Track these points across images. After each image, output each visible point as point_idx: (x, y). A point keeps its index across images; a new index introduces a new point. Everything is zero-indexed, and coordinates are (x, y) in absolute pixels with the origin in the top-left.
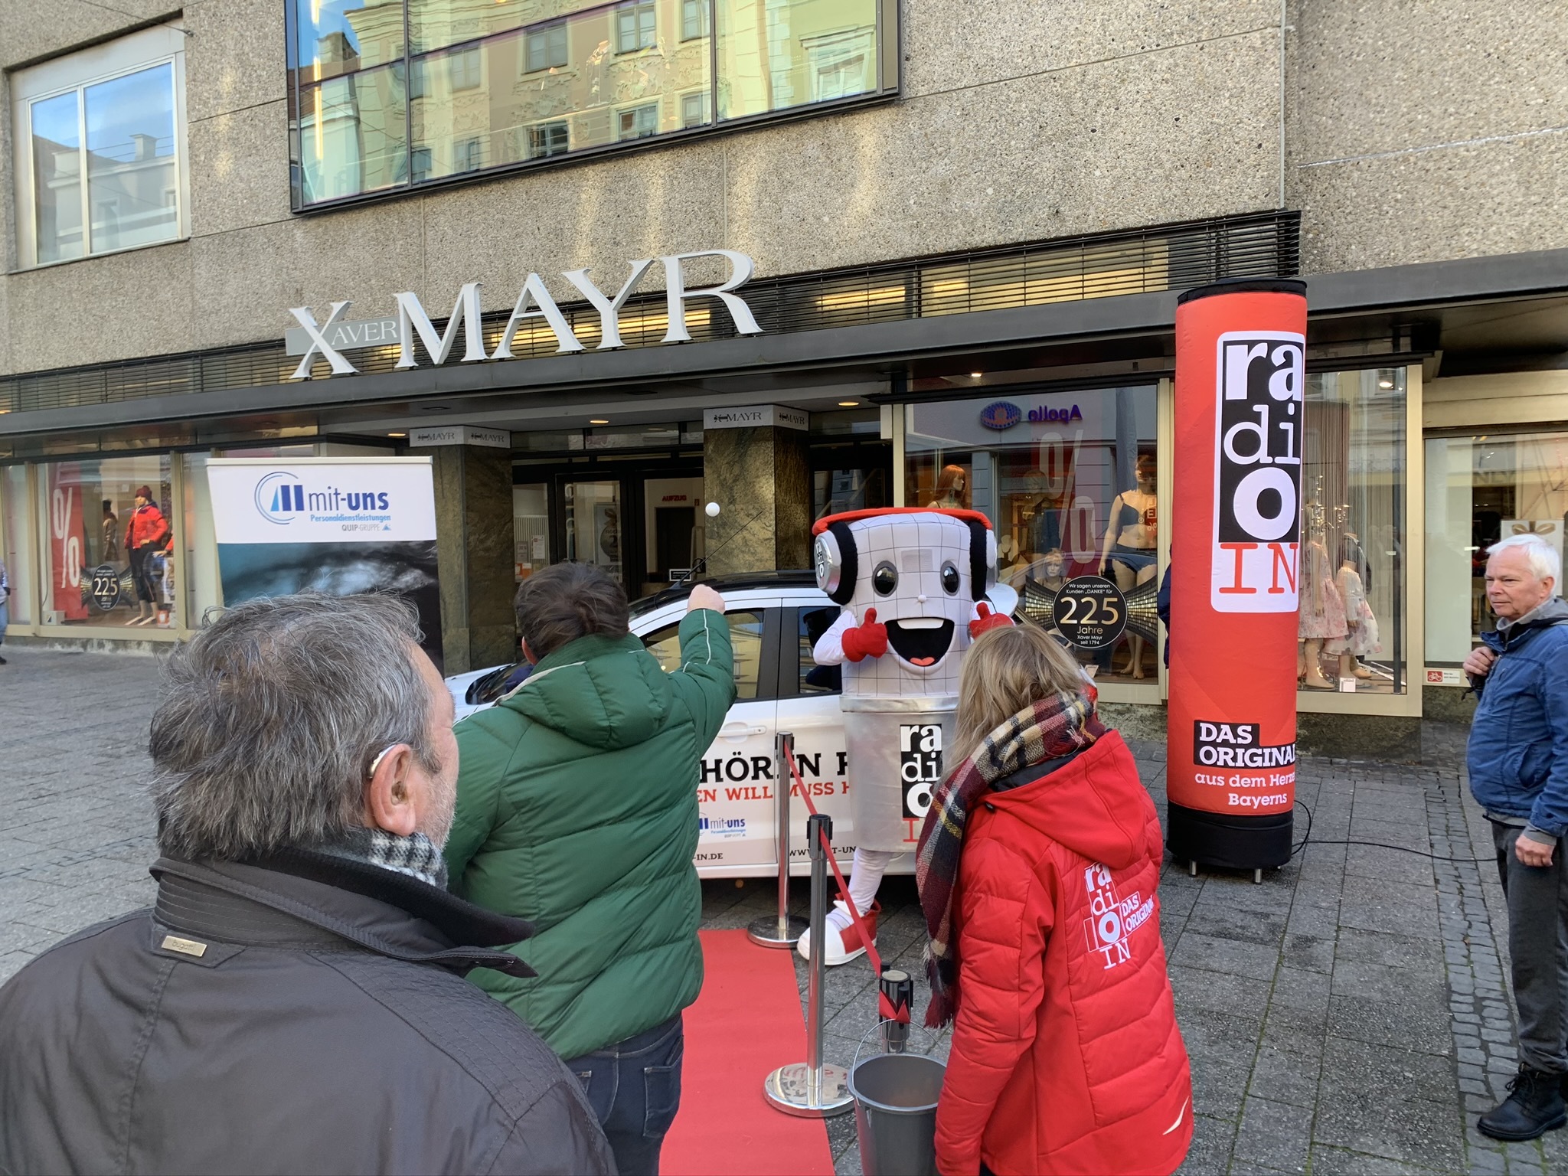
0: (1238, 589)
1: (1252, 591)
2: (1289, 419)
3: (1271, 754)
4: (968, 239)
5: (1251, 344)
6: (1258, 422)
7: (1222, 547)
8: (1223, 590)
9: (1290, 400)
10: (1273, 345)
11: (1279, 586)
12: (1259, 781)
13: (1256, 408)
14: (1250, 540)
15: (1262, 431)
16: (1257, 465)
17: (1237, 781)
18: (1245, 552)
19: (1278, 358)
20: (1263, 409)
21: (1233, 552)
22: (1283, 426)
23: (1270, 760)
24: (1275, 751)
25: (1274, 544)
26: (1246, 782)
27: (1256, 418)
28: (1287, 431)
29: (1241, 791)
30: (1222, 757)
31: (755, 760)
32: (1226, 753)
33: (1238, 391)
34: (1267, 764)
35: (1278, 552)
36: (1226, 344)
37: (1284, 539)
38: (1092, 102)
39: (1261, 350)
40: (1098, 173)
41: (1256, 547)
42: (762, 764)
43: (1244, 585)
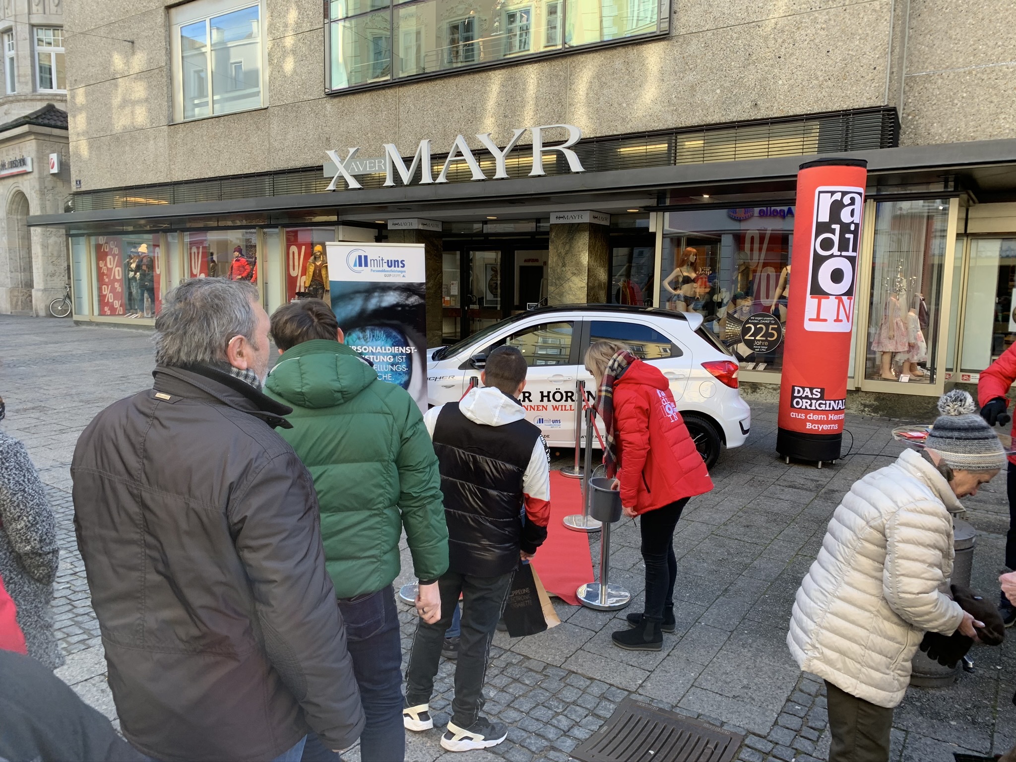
0: (818, 319)
1: (825, 320)
2: (850, 232)
3: (830, 404)
4: (704, 118)
5: (833, 193)
6: (834, 234)
7: (812, 297)
8: (810, 320)
9: (852, 222)
10: (844, 194)
11: (840, 318)
12: (823, 417)
13: (833, 226)
14: (826, 295)
15: (836, 238)
16: (832, 256)
17: (811, 416)
18: (823, 301)
19: (846, 200)
20: (837, 227)
21: (816, 300)
22: (847, 236)
23: (830, 407)
24: (832, 402)
25: (839, 297)
26: (816, 417)
27: (833, 232)
28: (849, 239)
29: (813, 422)
30: (805, 404)
31: (567, 393)
32: (807, 402)
33: (824, 217)
34: (827, 408)
35: (840, 301)
36: (820, 192)
37: (844, 294)
38: (780, 41)
39: (838, 196)
40: (780, 82)
41: (828, 298)
42: (570, 394)
43: (821, 317)
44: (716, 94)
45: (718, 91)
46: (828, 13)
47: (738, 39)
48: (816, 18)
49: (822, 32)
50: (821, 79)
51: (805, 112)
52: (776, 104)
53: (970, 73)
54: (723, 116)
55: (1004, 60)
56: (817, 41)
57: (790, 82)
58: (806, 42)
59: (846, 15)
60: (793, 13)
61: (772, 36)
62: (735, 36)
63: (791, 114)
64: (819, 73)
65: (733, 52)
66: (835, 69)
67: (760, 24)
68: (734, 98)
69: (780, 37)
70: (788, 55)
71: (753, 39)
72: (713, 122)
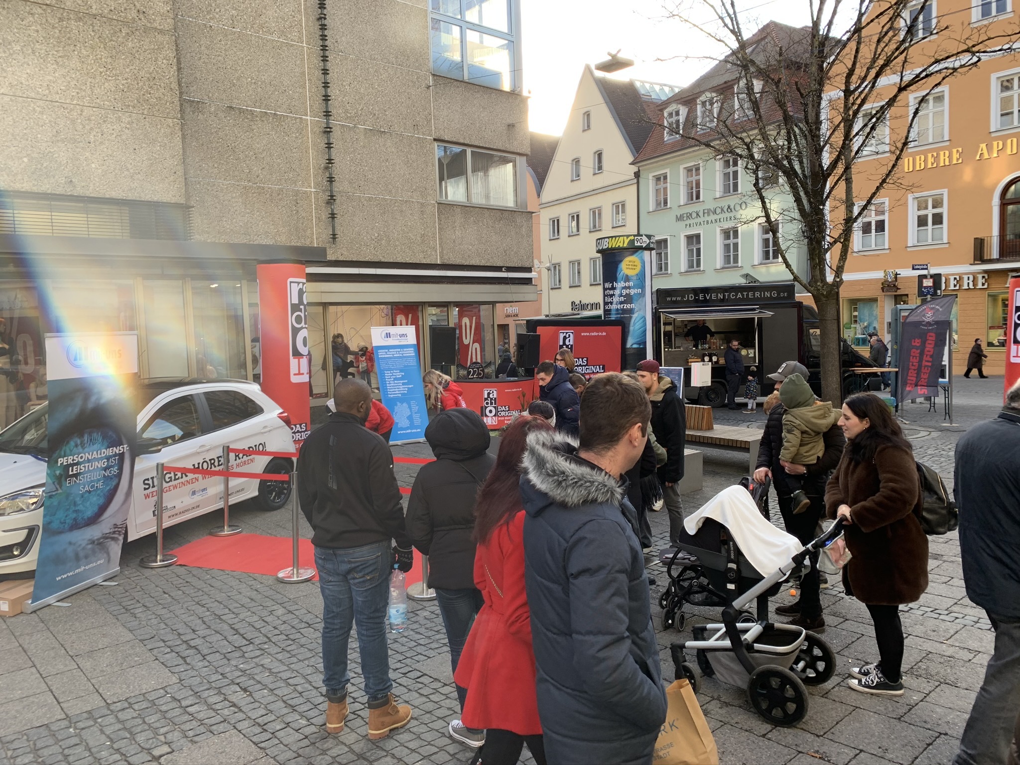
0: (298, 374)
4: (12, 184)
5: (299, 283)
6: (302, 312)
7: (294, 358)
8: (295, 374)
14: (301, 356)
15: (302, 315)
16: (302, 328)
18: (300, 360)
20: (302, 307)
21: (297, 360)
31: (210, 460)
33: (296, 300)
36: (291, 282)
38: (88, 127)
39: (301, 286)
40: (93, 166)
42: (213, 461)
43: (301, 372)
44: (23, 162)
45: (25, 160)
46: (130, 116)
47: (42, 113)
48: (120, 117)
49: (127, 131)
50: (131, 171)
51: (120, 197)
52: (91, 185)
53: (199, 183)
54: (34, 185)
55: (220, 178)
56: (124, 137)
57: (103, 167)
58: (114, 136)
59: (146, 123)
60: (97, 106)
61: (79, 121)
62: (38, 109)
63: (108, 196)
64: (129, 166)
65: (38, 124)
66: (143, 165)
67: (65, 106)
68: (45, 171)
69: (88, 124)
70: (97, 143)
71: (59, 118)
72: (23, 190)
